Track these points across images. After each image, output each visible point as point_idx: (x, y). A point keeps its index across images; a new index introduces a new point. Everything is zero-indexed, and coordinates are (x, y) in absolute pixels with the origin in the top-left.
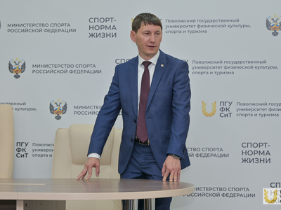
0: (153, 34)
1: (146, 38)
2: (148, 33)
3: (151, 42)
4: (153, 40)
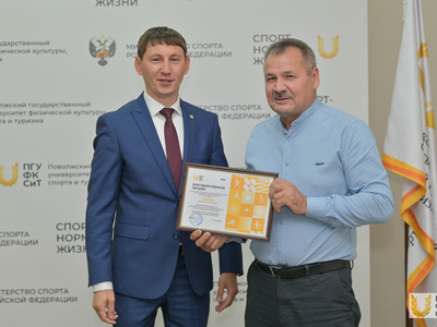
1: (155, 67)
2: (159, 58)
4: (166, 70)
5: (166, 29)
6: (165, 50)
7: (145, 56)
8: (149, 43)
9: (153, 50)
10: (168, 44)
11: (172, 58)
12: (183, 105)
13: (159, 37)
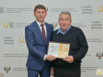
0: (41, 13)
1: (38, 15)
2: (39, 12)
3: (40, 16)
4: (41, 15)
5: (41, 5)
6: (41, 10)
7: (36, 12)
8: (37, 9)
9: (38, 10)
10: (41, 9)
11: (43, 12)
12: (45, 23)
13: (39, 7)
